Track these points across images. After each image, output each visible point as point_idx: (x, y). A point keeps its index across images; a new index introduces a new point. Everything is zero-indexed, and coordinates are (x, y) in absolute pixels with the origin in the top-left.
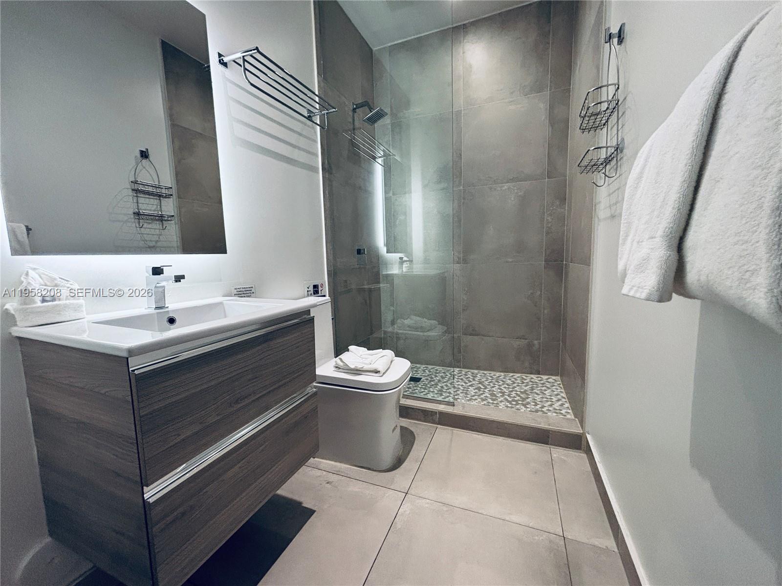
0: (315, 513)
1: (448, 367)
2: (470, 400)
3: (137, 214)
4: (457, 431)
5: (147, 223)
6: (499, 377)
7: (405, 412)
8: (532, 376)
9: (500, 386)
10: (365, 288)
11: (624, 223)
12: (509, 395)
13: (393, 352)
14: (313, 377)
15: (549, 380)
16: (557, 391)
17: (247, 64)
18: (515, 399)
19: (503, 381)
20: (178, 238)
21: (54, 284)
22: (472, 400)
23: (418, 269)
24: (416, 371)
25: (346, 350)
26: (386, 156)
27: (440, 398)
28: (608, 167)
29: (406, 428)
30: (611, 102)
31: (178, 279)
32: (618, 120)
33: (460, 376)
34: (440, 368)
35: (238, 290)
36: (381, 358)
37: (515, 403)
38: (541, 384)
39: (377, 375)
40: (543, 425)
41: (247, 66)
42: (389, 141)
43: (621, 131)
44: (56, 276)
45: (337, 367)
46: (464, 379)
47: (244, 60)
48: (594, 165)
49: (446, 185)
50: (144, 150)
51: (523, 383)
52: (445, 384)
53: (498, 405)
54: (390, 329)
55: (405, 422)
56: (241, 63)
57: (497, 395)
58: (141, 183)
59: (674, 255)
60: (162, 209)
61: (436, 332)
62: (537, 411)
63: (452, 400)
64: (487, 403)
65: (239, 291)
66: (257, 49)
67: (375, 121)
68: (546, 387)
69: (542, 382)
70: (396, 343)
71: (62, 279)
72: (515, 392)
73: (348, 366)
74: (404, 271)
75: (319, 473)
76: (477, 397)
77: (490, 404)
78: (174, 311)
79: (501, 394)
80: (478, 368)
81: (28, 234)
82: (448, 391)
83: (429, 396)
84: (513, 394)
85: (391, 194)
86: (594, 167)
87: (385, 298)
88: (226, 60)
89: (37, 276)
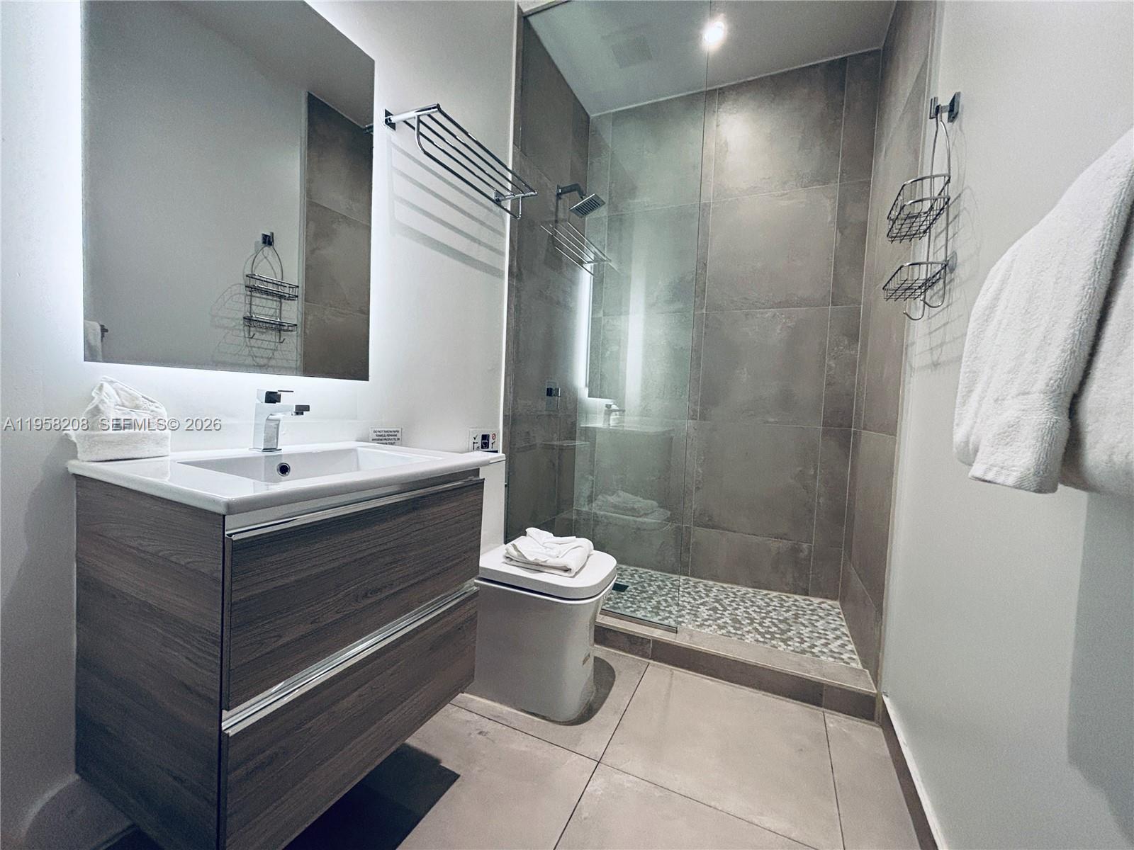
0: (459, 779)
1: (669, 573)
2: (701, 625)
3: (249, 319)
4: (680, 673)
5: (259, 332)
6: (745, 594)
7: (603, 635)
8: (797, 597)
9: (746, 608)
10: (553, 445)
11: (965, 373)
12: (760, 624)
13: (591, 542)
14: (475, 569)
15: (823, 606)
16: (834, 624)
17: (422, 127)
18: (770, 630)
19: (752, 602)
20: (299, 356)
21: (134, 405)
22: (704, 627)
23: (632, 422)
24: (620, 575)
25: (521, 532)
26: (597, 260)
27: (655, 619)
28: (929, 292)
29: (603, 661)
30: (936, 200)
31: (301, 410)
32: (948, 225)
33: (686, 588)
34: (656, 574)
35: (379, 434)
36: (574, 549)
37: (769, 636)
38: (811, 610)
39: (566, 574)
40: (814, 676)
41: (423, 129)
42: (604, 241)
43: (951, 240)
44: (138, 394)
45: (509, 558)
46: (692, 593)
47: (420, 121)
48: (909, 288)
49: (681, 306)
50: (269, 234)
51: (782, 606)
52: (664, 598)
53: (743, 638)
54: (585, 509)
55: (601, 651)
56: (414, 124)
57: (743, 622)
58: (258, 278)
59: (1064, 422)
60: (282, 316)
61: (652, 517)
62: (803, 652)
63: (673, 624)
64: (727, 632)
65: (380, 436)
66: (438, 107)
67: (586, 213)
68: (818, 615)
69: (811, 607)
70: (593, 530)
71: (144, 398)
72: (770, 620)
73: (525, 557)
74: (611, 425)
75: (469, 716)
76: (711, 622)
77: (731, 635)
78: (290, 456)
79: (749, 621)
80: (715, 578)
81: (103, 336)
82: (667, 609)
83: (639, 614)
84: (767, 622)
85: (601, 314)
86: (907, 291)
87: (580, 463)
88: (394, 119)
89: (113, 392)
